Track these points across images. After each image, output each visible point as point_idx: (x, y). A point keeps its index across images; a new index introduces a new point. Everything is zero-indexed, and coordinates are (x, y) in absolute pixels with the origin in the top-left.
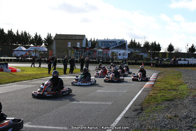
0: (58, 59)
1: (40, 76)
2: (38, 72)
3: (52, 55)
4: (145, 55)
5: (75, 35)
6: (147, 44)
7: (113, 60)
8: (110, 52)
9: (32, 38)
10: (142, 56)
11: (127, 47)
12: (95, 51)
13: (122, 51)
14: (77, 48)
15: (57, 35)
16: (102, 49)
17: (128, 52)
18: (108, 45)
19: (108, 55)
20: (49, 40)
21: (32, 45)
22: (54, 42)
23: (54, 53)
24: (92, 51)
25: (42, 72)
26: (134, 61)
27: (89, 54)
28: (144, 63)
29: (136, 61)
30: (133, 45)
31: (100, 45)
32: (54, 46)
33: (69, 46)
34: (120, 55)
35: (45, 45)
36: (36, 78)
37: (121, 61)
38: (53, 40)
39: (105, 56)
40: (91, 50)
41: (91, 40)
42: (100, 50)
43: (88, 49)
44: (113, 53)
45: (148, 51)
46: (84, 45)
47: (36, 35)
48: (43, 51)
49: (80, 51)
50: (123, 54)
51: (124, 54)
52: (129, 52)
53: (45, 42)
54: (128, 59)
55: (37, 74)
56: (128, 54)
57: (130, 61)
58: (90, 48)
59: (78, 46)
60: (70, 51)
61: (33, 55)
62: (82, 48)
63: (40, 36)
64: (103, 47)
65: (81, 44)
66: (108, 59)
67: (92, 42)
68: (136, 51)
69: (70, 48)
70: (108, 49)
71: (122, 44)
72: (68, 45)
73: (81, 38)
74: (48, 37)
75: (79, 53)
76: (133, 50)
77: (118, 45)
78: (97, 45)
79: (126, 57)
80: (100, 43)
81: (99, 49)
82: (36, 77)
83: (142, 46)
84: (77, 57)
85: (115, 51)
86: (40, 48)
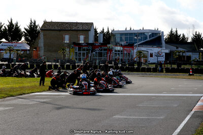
0: (47, 63)
1: (18, 93)
2: (14, 86)
3: (38, 56)
4: (195, 56)
5: (77, 24)
6: (197, 38)
7: (139, 64)
8: (135, 51)
9: (3, 28)
10: (189, 58)
11: (163, 42)
12: (110, 50)
13: (155, 50)
14: (80, 45)
15: (45, 23)
16: (122, 46)
17: (165, 50)
18: (131, 39)
19: (132, 56)
20: (33, 31)
21: (4, 40)
22: (41, 35)
23: (42, 53)
24: (105, 50)
25: (21, 85)
26: (175, 66)
27: (100, 55)
28: (192, 69)
29: (179, 65)
30: (174, 39)
31: (118, 40)
32: (41, 42)
33: (67, 41)
34: (151, 55)
35: (26, 39)
36: (12, 96)
37: (154, 66)
38: (39, 32)
39: (126, 58)
40: (103, 48)
41: (103, 31)
42: (118, 48)
43: (97, 47)
44: (140, 52)
45: (199, 48)
46: (91, 40)
47: (11, 23)
48: (22, 50)
49: (84, 50)
50: (156, 54)
51: (158, 55)
52: (167, 51)
53: (26, 35)
54: (166, 63)
55: (12, 89)
56: (166, 54)
57: (169, 66)
58: (102, 45)
59: (82, 42)
60: (68, 50)
61: (6, 56)
62: (89, 44)
63: (17, 25)
64: (123, 43)
65: (86, 38)
66: (132, 63)
67: (104, 35)
68: (180, 49)
69: (69, 45)
70: (131, 45)
71: (155, 39)
72: (63, 39)
73: (87, 27)
74: (31, 26)
75: (84, 54)
76: (174, 48)
77: (148, 39)
78: (112, 40)
79: (162, 59)
80: (119, 36)
81: (116, 45)
82: (11, 94)
83: (190, 40)
84: (80, 60)
85: (143, 49)
86: (18, 45)
